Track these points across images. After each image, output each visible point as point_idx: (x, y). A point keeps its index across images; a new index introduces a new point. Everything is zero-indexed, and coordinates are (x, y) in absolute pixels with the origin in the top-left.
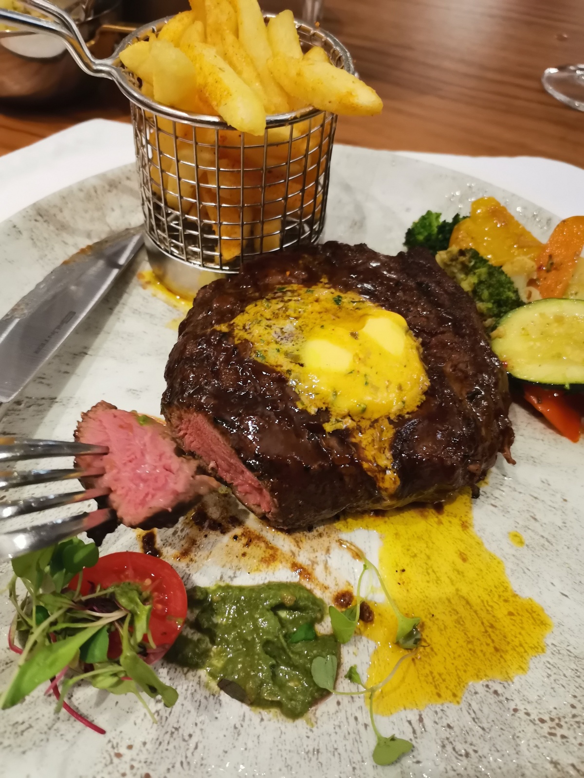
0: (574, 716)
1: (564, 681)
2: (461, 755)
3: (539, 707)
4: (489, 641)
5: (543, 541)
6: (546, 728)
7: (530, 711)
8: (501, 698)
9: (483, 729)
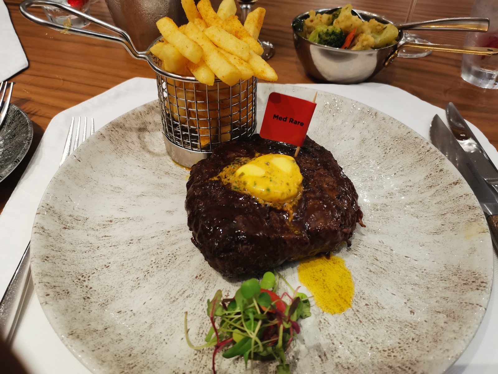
0: (400, 347)
1: (395, 333)
2: (345, 368)
3: (383, 345)
4: (357, 318)
5: (381, 270)
6: (386, 354)
7: (378, 347)
8: (364, 343)
9: (356, 357)
